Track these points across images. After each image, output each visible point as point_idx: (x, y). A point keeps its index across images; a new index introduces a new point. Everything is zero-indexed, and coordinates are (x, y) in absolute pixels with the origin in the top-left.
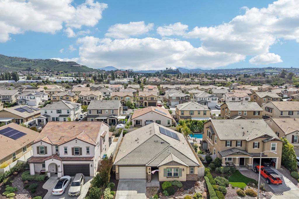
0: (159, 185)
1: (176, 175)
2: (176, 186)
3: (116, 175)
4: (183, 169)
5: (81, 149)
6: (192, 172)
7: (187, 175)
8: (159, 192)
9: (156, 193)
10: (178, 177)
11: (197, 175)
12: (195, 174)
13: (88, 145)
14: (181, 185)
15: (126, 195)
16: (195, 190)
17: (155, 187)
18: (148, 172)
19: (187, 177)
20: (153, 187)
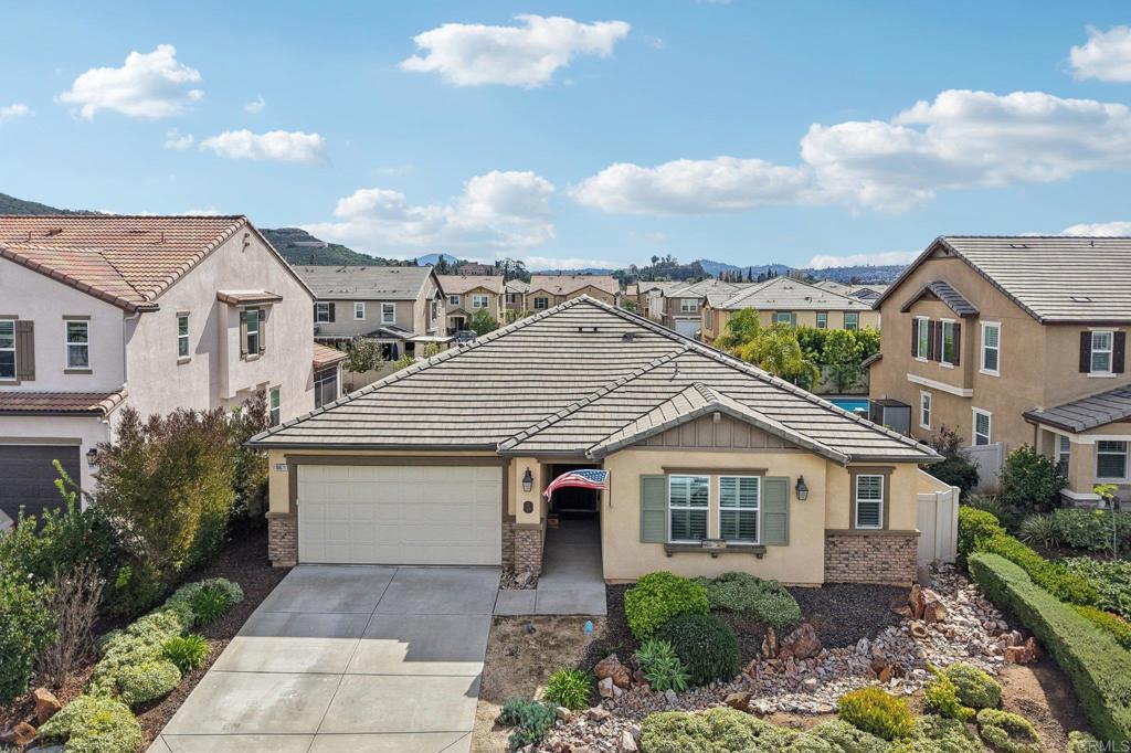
0: (600, 607)
1: (742, 528)
2: (749, 613)
3: (275, 527)
4: (800, 481)
5: (26, 329)
6: (868, 513)
7: (829, 534)
8: (597, 653)
9: (573, 661)
10: (759, 553)
11: (910, 538)
12: (893, 526)
13: (82, 305)
14: (793, 609)
15: (303, 668)
16: (914, 651)
17: (566, 620)
18: (520, 508)
19: (828, 559)
20: (549, 618)
